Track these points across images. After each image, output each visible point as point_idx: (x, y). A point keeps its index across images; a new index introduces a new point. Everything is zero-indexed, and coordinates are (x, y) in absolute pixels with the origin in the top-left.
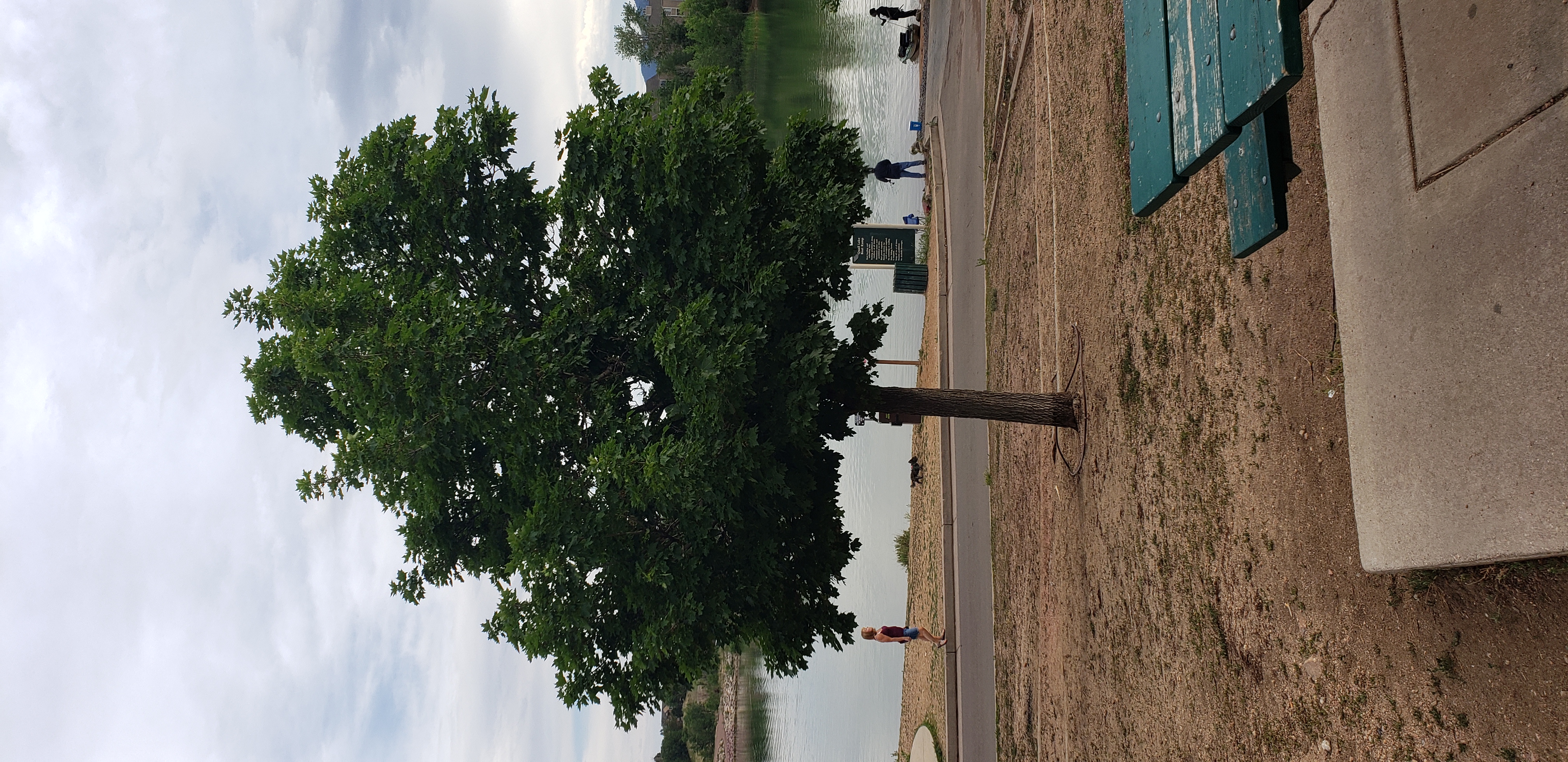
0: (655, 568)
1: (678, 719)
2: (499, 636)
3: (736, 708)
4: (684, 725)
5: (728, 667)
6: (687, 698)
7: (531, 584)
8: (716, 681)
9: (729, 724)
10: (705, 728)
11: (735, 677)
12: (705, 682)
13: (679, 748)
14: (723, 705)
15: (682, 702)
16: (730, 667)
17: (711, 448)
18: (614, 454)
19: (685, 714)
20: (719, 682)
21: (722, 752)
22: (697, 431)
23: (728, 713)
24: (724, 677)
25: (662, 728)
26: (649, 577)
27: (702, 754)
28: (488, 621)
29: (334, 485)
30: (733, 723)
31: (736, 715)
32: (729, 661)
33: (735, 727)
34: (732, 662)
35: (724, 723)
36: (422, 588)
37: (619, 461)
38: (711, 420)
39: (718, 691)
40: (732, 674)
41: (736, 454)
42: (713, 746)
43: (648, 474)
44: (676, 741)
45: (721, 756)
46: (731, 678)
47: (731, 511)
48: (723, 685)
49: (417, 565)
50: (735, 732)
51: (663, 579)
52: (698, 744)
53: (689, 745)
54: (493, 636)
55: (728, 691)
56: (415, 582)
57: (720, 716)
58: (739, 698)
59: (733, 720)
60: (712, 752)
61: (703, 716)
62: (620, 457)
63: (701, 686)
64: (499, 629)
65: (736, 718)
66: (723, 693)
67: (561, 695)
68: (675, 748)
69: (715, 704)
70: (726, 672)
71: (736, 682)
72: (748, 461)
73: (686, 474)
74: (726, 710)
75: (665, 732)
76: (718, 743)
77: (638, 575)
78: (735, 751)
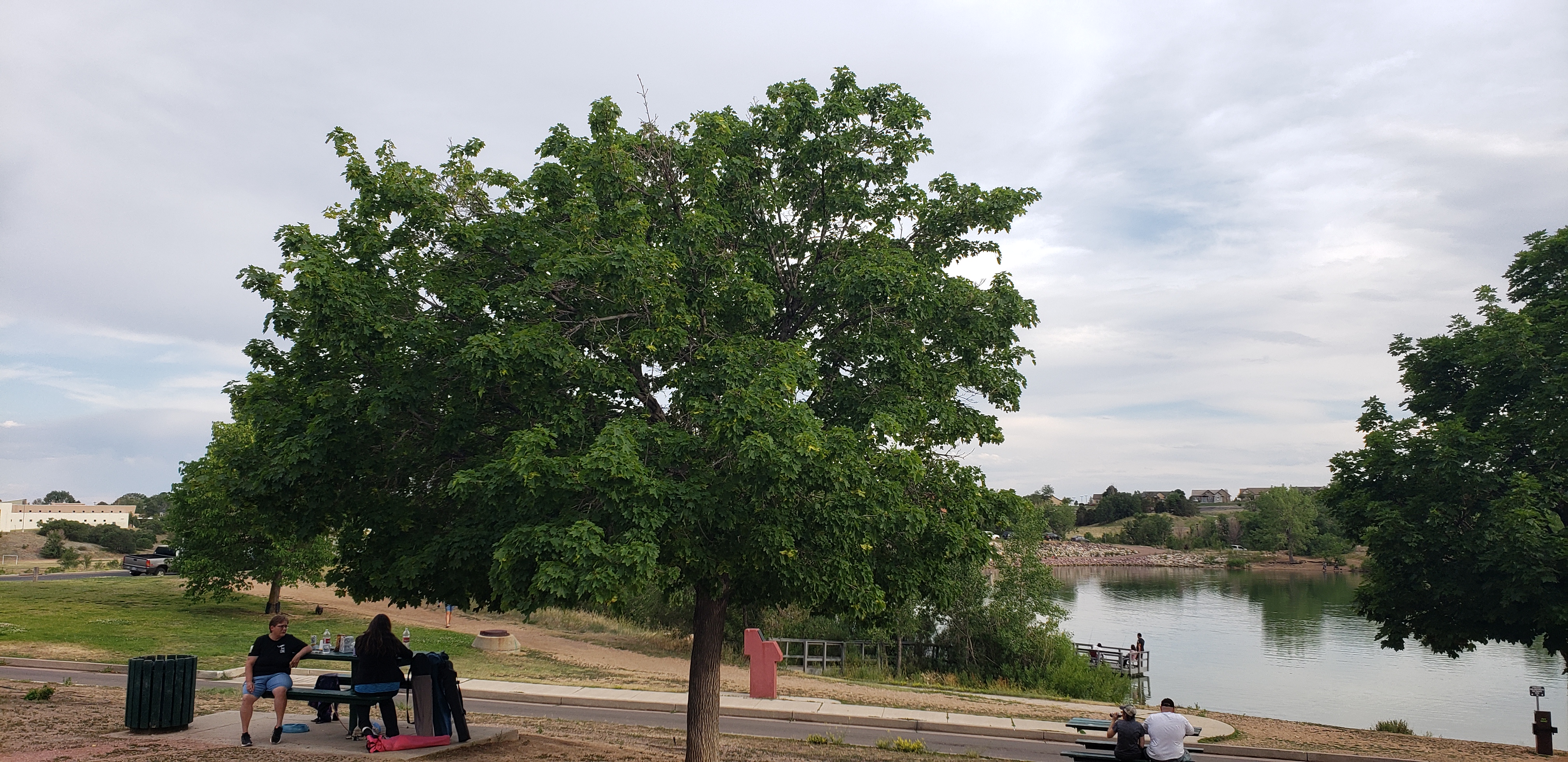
0: (1440, 515)
1: (1152, 508)
2: (1367, 408)
3: (1171, 566)
4: (1149, 514)
5: (1212, 558)
6: (1174, 517)
7: (1423, 435)
8: (1196, 546)
9: (1154, 559)
10: (1148, 535)
11: (1202, 565)
12: (1193, 536)
13: (1125, 510)
14: (1173, 553)
15: (1170, 512)
16: (1211, 561)
17: (1537, 550)
18: (1530, 488)
19: (1161, 515)
20: (1196, 549)
21: (1127, 552)
22: (1550, 541)
23: (1166, 558)
24: (1202, 554)
25: (1141, 492)
26: (1433, 511)
27: (1122, 533)
28: (1378, 399)
29: (1486, 308)
30: (1155, 563)
31: (1164, 566)
32: (1219, 559)
33: (1152, 566)
34: (1217, 563)
35: (1155, 554)
36: (1400, 353)
37: (1525, 492)
38: (1559, 550)
39: (1186, 548)
40: (1205, 562)
41: (1534, 567)
42: (1130, 544)
43: (1516, 510)
44: (1131, 506)
45: (1123, 552)
46: (1201, 561)
47: (1487, 564)
48: (1193, 553)
49: (1415, 349)
50: (1147, 565)
51: (1433, 520)
52: (1132, 529)
53: (1132, 519)
54: (1367, 404)
55: (1187, 558)
56: (1404, 349)
57: (1162, 551)
58: (1182, 569)
59: (1159, 563)
60: (1124, 543)
61: (1160, 533)
62: (1529, 493)
63: (1189, 531)
64: (1372, 407)
65: (1160, 566)
66: (1185, 553)
67: (1338, 455)
68: (1124, 507)
69: (1173, 545)
70: (1207, 556)
71: (1198, 567)
72: (1529, 576)
73: (1518, 535)
74: (1169, 556)
75: (1138, 495)
76: (1136, 549)
77: (1433, 503)
78: (1129, 565)
